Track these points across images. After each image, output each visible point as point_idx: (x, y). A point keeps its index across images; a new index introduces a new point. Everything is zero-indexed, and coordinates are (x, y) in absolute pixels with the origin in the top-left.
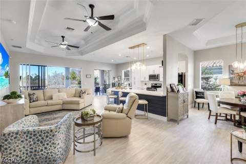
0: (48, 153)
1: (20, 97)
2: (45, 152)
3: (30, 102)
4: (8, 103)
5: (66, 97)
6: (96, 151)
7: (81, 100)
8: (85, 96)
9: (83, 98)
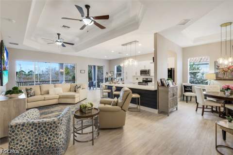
0: (51, 143)
1: (20, 92)
2: (48, 142)
3: (28, 97)
4: (11, 98)
5: (61, 91)
6: (94, 141)
7: (76, 95)
8: (80, 90)
9: (78, 93)
